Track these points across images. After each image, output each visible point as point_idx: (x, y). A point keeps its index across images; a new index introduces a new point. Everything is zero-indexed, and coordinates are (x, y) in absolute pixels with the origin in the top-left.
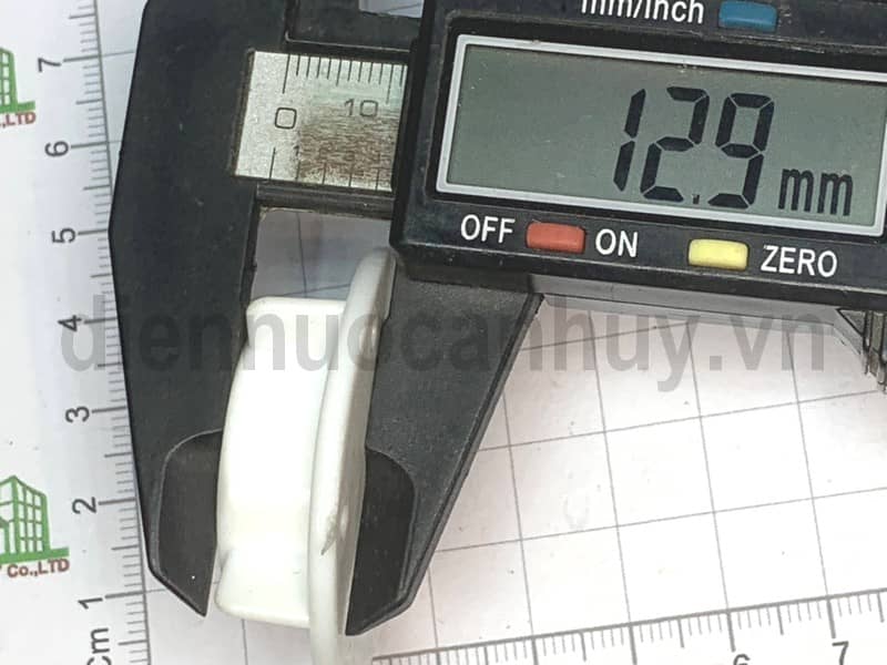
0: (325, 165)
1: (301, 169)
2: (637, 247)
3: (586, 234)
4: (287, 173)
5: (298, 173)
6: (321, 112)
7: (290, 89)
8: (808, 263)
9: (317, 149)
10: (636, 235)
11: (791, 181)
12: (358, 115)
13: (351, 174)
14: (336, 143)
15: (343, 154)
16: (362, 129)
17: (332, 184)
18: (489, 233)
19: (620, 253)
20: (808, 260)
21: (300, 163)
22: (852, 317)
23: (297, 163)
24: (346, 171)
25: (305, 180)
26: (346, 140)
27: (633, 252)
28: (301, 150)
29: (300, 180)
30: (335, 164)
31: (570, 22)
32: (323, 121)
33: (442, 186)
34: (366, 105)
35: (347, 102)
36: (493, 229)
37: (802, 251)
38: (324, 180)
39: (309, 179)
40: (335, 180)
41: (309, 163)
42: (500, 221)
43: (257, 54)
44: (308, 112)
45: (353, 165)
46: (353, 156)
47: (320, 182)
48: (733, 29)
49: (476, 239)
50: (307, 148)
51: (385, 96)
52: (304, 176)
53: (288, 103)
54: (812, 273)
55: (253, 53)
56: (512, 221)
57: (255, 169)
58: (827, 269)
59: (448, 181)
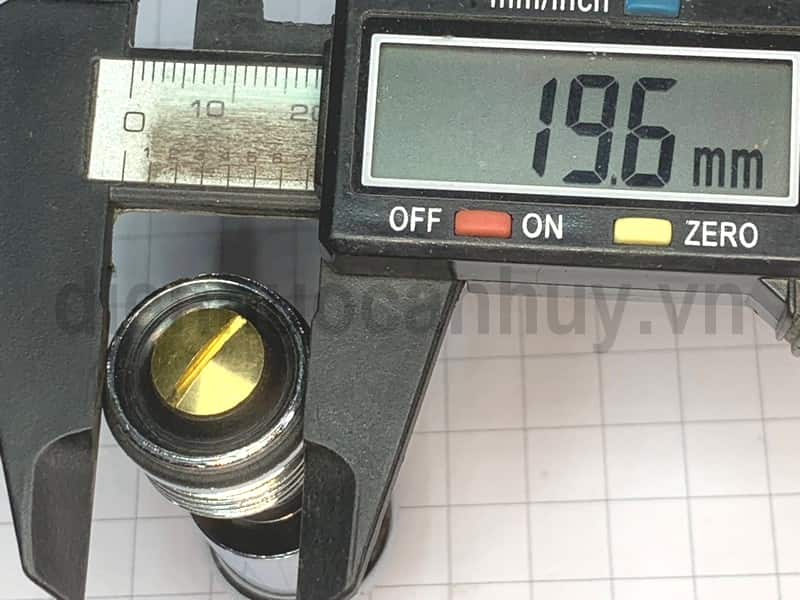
0: (177, 165)
1: (153, 169)
2: (563, 229)
3: (512, 219)
4: (139, 175)
5: (149, 174)
6: (169, 114)
7: (138, 94)
8: (730, 235)
9: (167, 150)
10: (561, 217)
11: (704, 159)
12: (205, 114)
13: (202, 172)
14: (186, 143)
15: (193, 154)
16: (210, 128)
17: (184, 182)
18: (417, 223)
19: (547, 235)
20: (729, 232)
21: (151, 163)
22: (775, 285)
23: (148, 164)
24: (197, 170)
25: (158, 180)
26: (195, 140)
27: (559, 235)
28: (151, 152)
29: (152, 181)
30: (186, 164)
31: (480, 16)
32: (172, 123)
33: (367, 180)
34: (212, 105)
35: (193, 104)
36: (421, 219)
37: (724, 224)
38: (175, 179)
39: (162, 179)
40: (187, 179)
41: (160, 164)
42: (427, 211)
43: (103, 62)
44: (156, 115)
45: (204, 163)
46: (202, 155)
47: (172, 181)
48: (638, 17)
49: (405, 229)
50: (157, 149)
51: (231, 97)
52: (156, 176)
53: (136, 107)
54: (734, 244)
55: (98, 61)
56: (439, 210)
57: (108, 172)
58: (749, 240)
59: (372, 175)
